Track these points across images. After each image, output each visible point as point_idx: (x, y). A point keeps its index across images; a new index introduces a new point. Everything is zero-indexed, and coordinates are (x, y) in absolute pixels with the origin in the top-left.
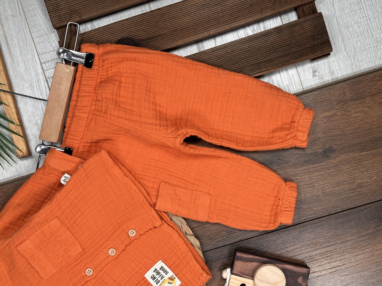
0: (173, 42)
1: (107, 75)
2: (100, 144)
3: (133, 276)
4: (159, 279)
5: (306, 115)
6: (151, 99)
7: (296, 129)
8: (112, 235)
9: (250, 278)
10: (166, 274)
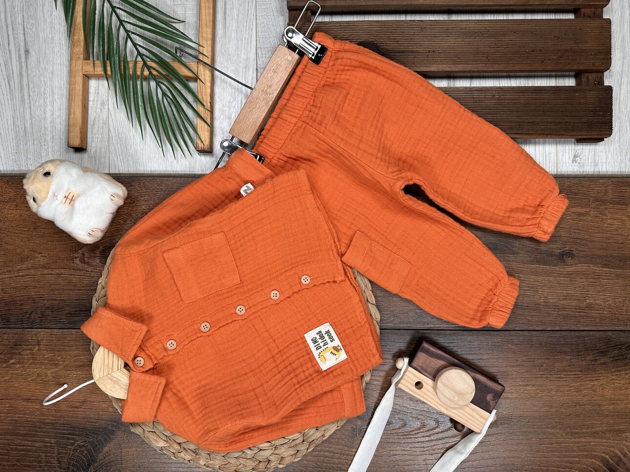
0: (426, 64)
1: (334, 79)
2: (298, 163)
3: (290, 331)
4: (322, 345)
5: (559, 202)
6: (379, 125)
7: (542, 215)
8: (281, 274)
9: (431, 377)
10: (331, 341)
